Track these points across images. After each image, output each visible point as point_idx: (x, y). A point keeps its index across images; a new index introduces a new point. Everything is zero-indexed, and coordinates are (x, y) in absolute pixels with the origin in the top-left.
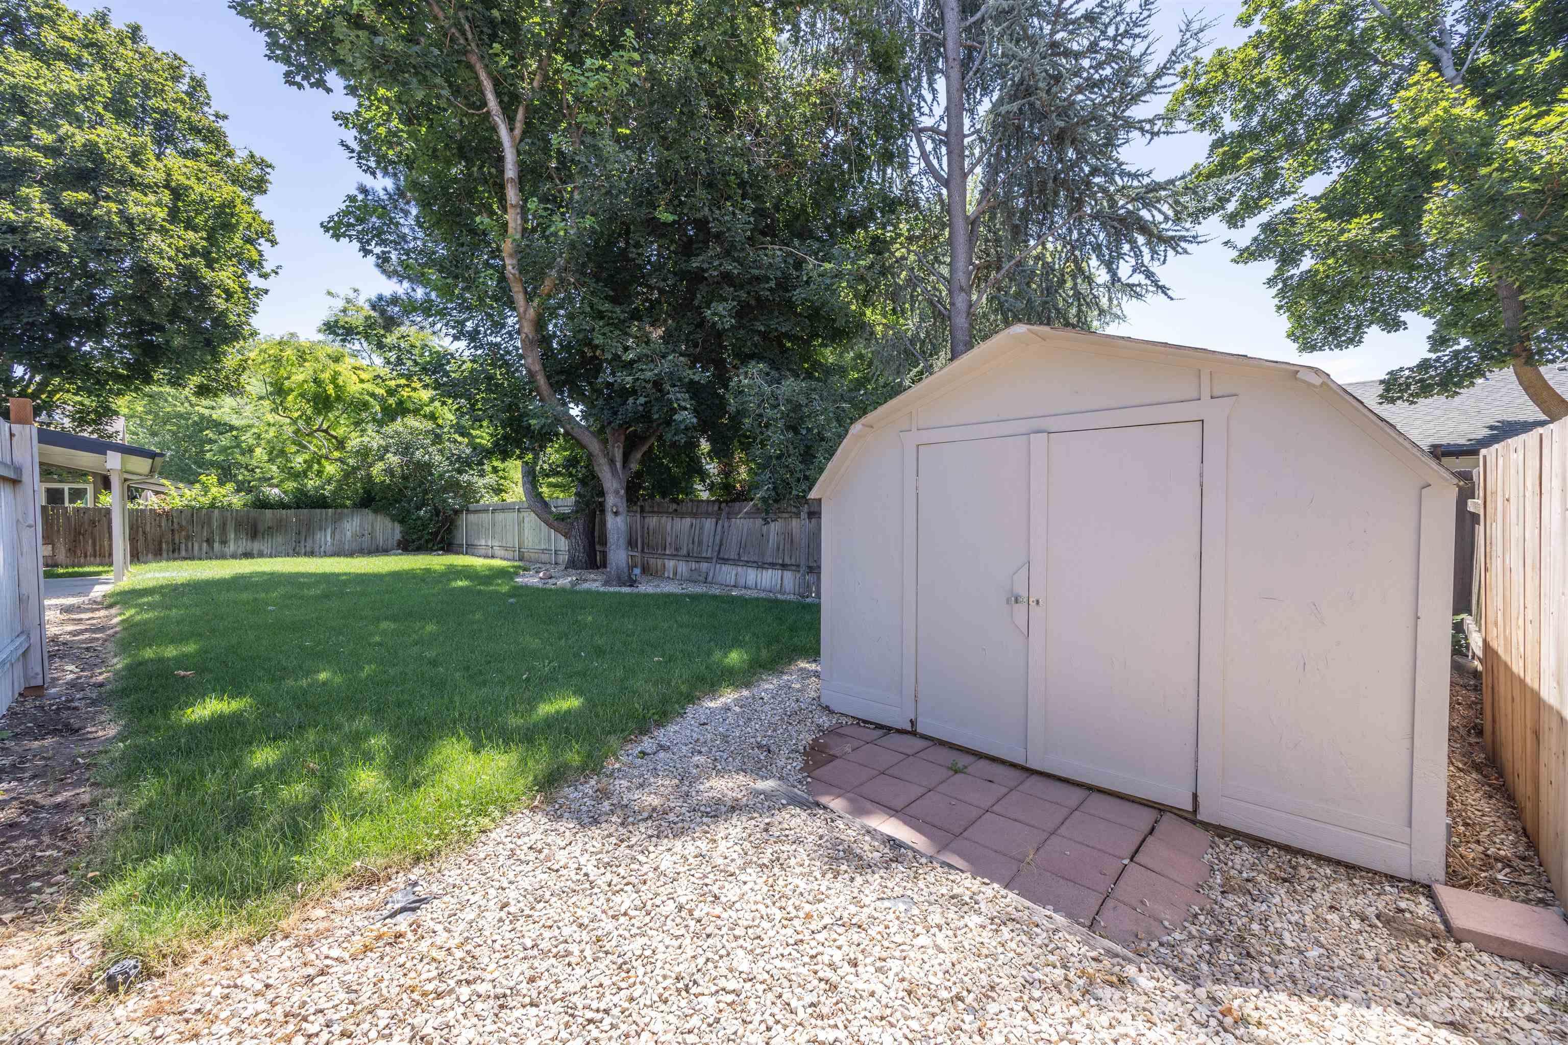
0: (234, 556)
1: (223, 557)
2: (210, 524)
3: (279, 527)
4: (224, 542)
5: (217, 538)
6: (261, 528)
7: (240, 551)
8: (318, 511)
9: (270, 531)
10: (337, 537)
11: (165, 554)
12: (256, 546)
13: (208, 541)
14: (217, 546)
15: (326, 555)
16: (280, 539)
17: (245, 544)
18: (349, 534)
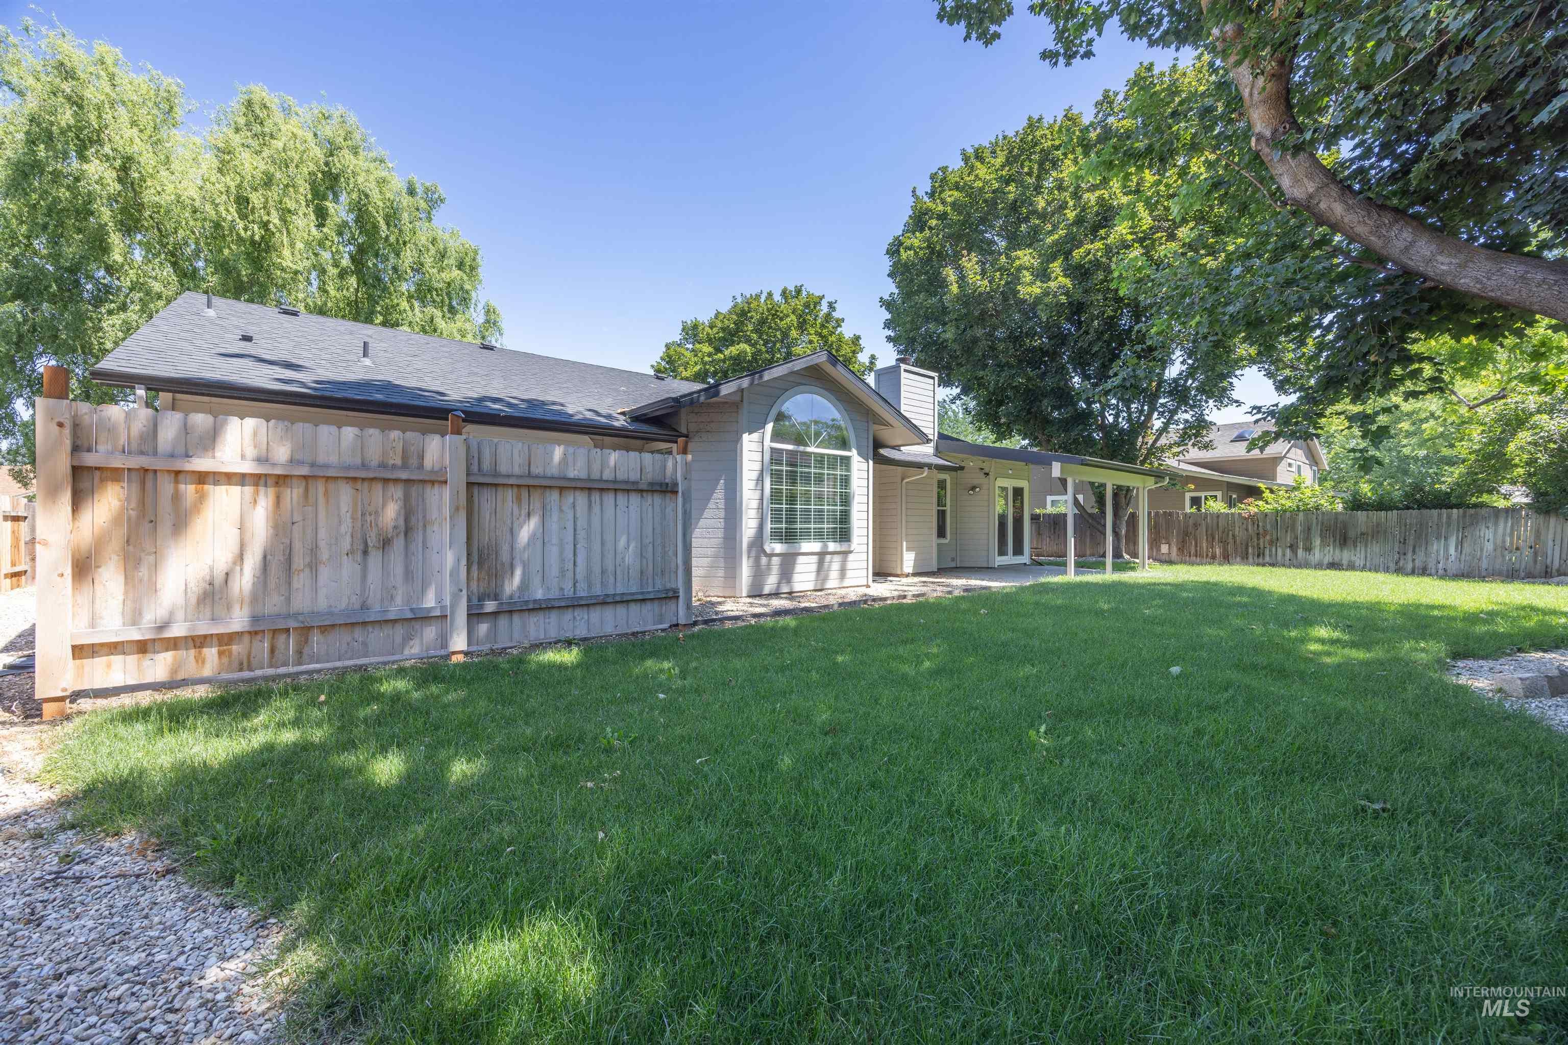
0: (1319, 566)
1: (1305, 565)
2: (1293, 528)
3: (1376, 533)
4: (1308, 549)
5: (1301, 545)
6: (1352, 534)
7: (1326, 561)
8: (1435, 512)
9: (1364, 537)
10: (1467, 548)
11: (1251, 559)
12: (1346, 556)
13: (1291, 546)
14: (1300, 552)
15: (1446, 575)
16: (1375, 548)
17: (1331, 553)
18: (1489, 547)
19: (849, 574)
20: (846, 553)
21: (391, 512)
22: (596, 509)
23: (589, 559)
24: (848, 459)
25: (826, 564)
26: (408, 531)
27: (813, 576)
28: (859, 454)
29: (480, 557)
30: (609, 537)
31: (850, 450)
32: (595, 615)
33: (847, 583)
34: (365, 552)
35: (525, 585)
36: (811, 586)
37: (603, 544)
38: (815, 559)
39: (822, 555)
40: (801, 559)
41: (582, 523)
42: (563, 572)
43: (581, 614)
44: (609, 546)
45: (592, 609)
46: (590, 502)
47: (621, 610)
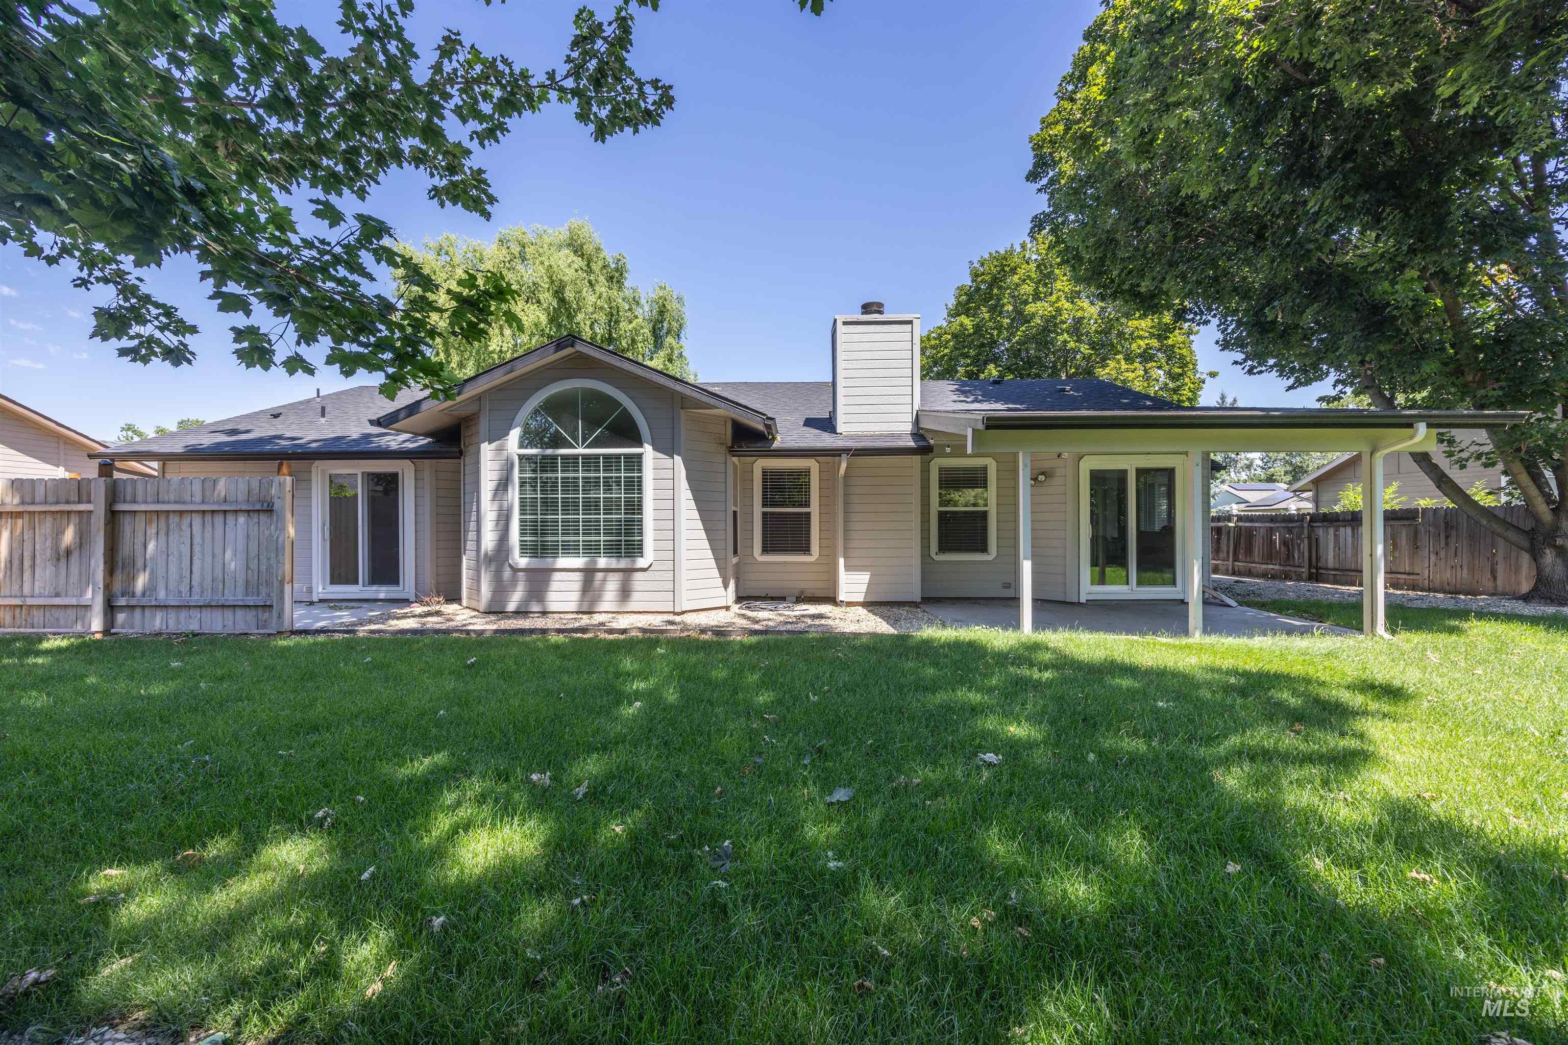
19: (635, 596)
20: (629, 571)
21: (69, 536)
22: (208, 528)
23: (202, 569)
24: (640, 456)
25: (597, 583)
26: (81, 546)
27: (575, 596)
28: (656, 448)
29: (123, 564)
30: (218, 550)
31: (640, 445)
32: (207, 614)
33: (632, 606)
34: (58, 560)
35: (151, 588)
36: (573, 607)
37: (213, 557)
38: (578, 576)
39: (589, 573)
40: (557, 576)
41: (197, 540)
42: (181, 577)
43: (195, 613)
44: (219, 559)
45: (204, 609)
46: (204, 525)
47: (229, 613)
